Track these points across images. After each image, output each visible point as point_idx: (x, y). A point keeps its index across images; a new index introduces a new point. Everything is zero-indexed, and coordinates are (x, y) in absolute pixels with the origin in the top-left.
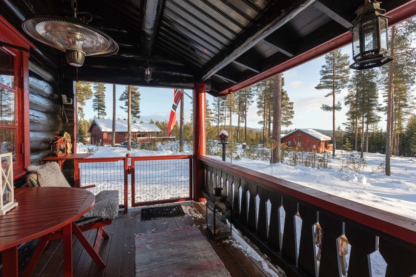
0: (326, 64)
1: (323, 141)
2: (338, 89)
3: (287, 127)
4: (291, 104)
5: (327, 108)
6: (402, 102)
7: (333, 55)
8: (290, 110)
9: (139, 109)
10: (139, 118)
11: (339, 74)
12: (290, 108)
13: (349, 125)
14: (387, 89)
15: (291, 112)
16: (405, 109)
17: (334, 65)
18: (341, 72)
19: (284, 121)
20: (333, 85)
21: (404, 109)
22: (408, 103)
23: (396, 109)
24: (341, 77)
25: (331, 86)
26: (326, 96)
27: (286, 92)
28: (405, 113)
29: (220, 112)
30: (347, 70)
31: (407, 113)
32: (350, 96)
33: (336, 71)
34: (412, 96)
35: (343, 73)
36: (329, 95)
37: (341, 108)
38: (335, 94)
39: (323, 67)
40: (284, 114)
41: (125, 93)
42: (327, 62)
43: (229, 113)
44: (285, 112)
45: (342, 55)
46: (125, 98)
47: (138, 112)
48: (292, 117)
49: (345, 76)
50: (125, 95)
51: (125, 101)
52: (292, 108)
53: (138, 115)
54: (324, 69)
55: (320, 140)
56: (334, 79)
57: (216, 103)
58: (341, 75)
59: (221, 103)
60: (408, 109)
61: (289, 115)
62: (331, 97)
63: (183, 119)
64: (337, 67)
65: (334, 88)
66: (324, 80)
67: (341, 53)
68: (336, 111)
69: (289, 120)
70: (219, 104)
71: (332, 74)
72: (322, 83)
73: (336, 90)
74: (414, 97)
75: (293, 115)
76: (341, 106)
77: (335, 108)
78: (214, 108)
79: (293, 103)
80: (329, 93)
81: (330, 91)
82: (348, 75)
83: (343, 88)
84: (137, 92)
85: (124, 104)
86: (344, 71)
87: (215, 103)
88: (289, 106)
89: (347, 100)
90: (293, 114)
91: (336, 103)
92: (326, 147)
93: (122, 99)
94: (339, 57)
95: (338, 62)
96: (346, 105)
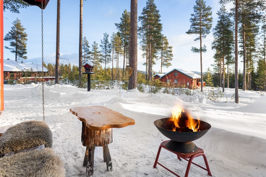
0: (194, 13)
1: (195, 79)
2: (204, 34)
3: (168, 67)
4: (170, 48)
5: (196, 50)
6: (252, 47)
7: (200, 6)
8: (169, 53)
9: (25, 50)
10: (25, 59)
11: (204, 22)
12: (169, 51)
13: (216, 66)
14: (241, 37)
15: (171, 55)
16: (255, 53)
17: (200, 14)
18: (206, 20)
19: (165, 63)
20: (200, 30)
21: (253, 53)
22: (256, 49)
23: (248, 53)
24: (206, 25)
25: (199, 32)
26: (195, 40)
27: (166, 37)
28: (254, 56)
29: (107, 53)
30: (210, 19)
31: (256, 56)
32: (215, 42)
33: (202, 19)
34: (259, 43)
35: (208, 21)
36: (197, 39)
37: (206, 50)
38: (202, 39)
39: (192, 15)
40: (165, 57)
41: (10, 33)
42: (195, 11)
43: (116, 55)
44: (166, 55)
45: (206, 7)
46: (10, 38)
47: (25, 52)
48: (171, 59)
49: (209, 24)
50: (10, 35)
51: (10, 41)
52: (171, 51)
53: (24, 55)
54: (193, 17)
55: (192, 78)
56: (200, 26)
57: (104, 45)
58: (205, 23)
59: (107, 45)
60: (257, 53)
61: (169, 57)
62: (199, 40)
63: (59, 54)
64: (203, 16)
65: (200, 33)
66: (193, 27)
67: (205, 4)
68: (202, 53)
69: (169, 62)
70: (106, 46)
71: (199, 22)
72: (192, 29)
73: (202, 35)
74: (260, 44)
75: (172, 58)
76: (206, 49)
77: (202, 50)
78: (102, 49)
79: (172, 47)
80: (197, 37)
81: (198, 36)
82: (211, 23)
83: (208, 34)
84: (23, 32)
85: (10, 44)
86: (208, 20)
87: (102, 45)
88: (169, 49)
89: (213, 45)
90: (172, 56)
91: (202, 46)
92: (198, 84)
93: (7, 39)
94: (204, 8)
95: (203, 12)
96: (212, 49)
